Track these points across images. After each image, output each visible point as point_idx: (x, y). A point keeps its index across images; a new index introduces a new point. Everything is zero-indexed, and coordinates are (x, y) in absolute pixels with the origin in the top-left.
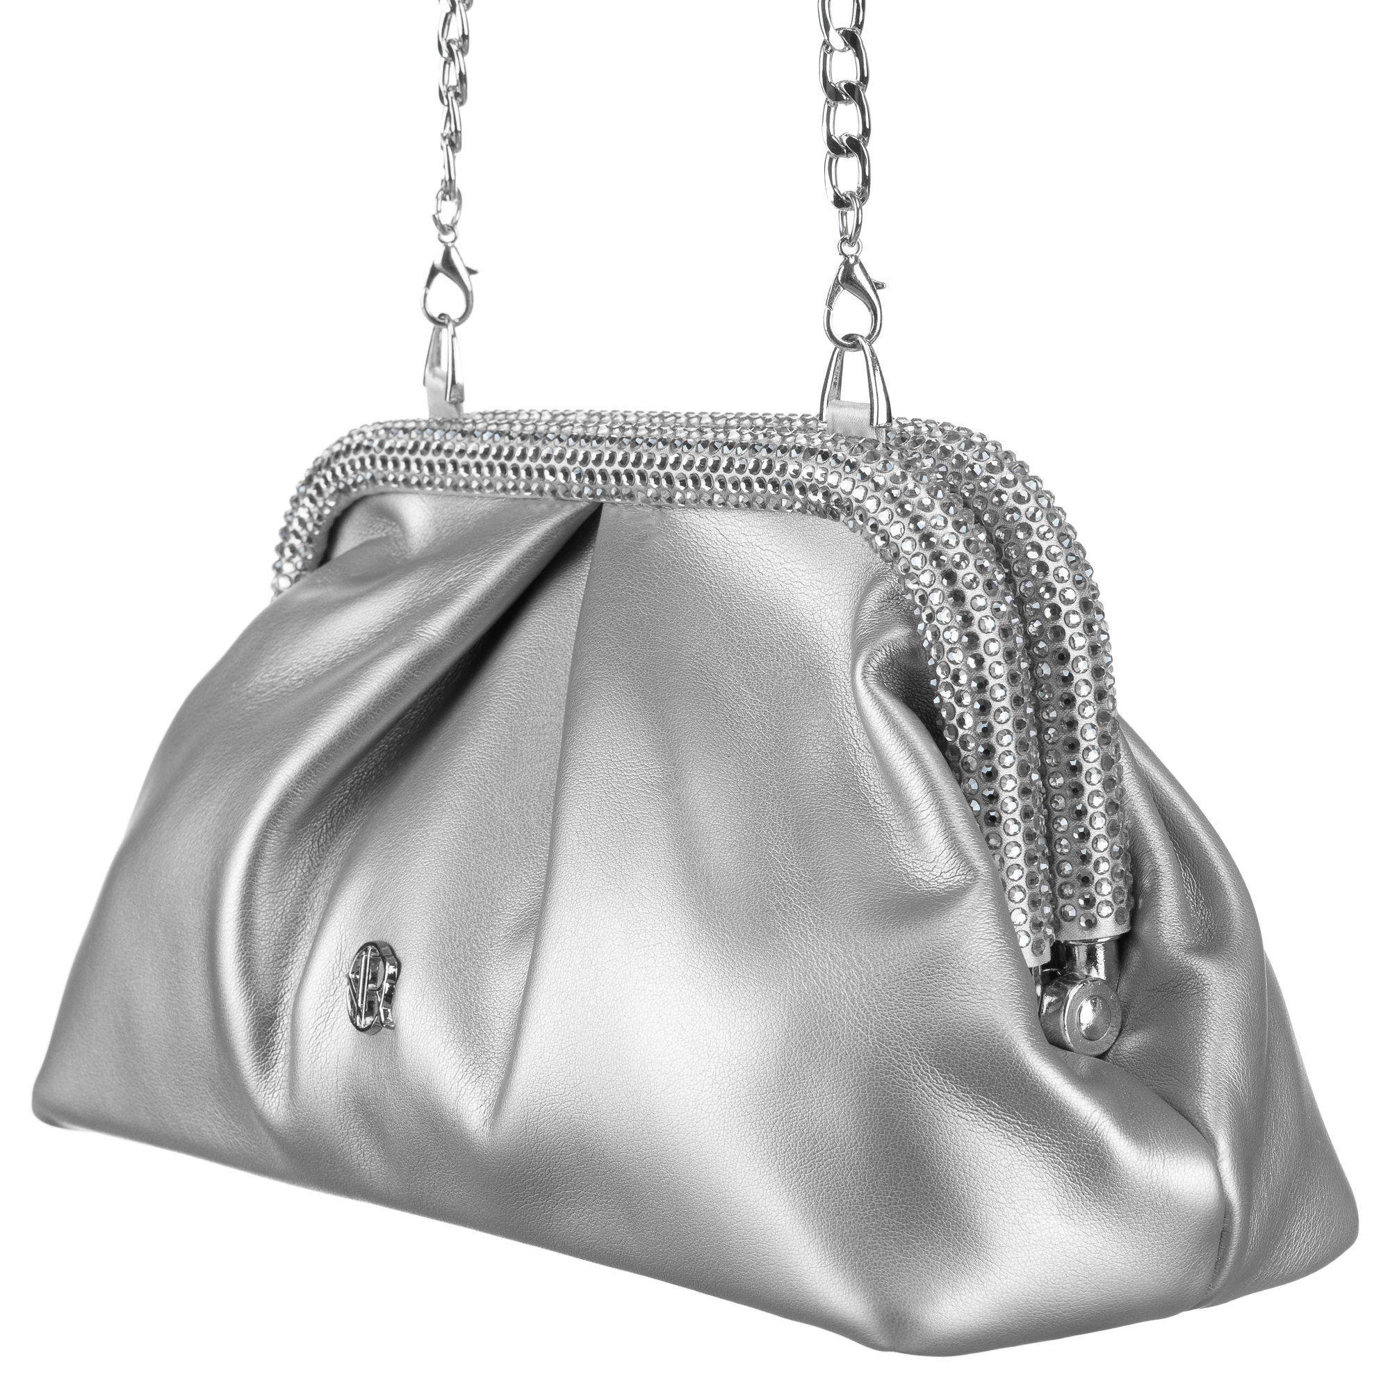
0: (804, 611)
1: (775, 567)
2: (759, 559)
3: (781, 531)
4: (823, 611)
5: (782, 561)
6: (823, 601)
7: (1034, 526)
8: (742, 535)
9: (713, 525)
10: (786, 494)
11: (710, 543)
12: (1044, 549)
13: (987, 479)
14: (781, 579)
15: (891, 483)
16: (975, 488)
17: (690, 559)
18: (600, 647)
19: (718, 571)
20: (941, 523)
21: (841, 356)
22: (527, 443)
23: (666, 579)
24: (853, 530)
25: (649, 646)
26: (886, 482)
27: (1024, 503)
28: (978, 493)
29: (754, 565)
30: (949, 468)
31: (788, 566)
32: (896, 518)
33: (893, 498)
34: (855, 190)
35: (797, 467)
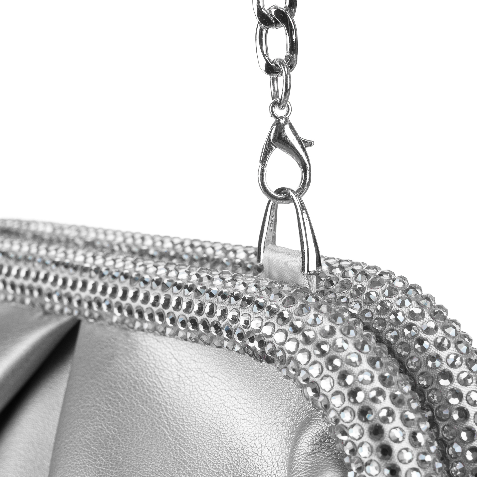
0: (247, 436)
1: (220, 393)
2: (207, 384)
3: (225, 362)
4: (263, 437)
5: (227, 388)
6: (263, 429)
7: (455, 372)
8: (192, 362)
9: (168, 350)
10: (226, 337)
11: (166, 366)
12: (464, 395)
13: (410, 327)
14: (226, 404)
15: (321, 338)
16: (398, 334)
17: (149, 380)
18: (70, 463)
19: (172, 393)
20: (367, 377)
21: (275, 208)
22: (21, 264)
23: (128, 398)
24: (287, 377)
25: (112, 465)
26: (316, 336)
27: (445, 350)
28: (401, 339)
29: (203, 389)
30: (375, 313)
31: (232, 393)
32: (326, 372)
33: (323, 353)
34: (283, 58)
35: (236, 314)
